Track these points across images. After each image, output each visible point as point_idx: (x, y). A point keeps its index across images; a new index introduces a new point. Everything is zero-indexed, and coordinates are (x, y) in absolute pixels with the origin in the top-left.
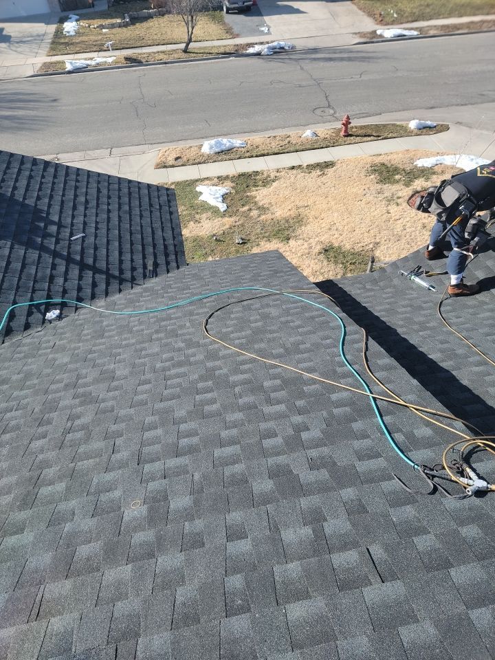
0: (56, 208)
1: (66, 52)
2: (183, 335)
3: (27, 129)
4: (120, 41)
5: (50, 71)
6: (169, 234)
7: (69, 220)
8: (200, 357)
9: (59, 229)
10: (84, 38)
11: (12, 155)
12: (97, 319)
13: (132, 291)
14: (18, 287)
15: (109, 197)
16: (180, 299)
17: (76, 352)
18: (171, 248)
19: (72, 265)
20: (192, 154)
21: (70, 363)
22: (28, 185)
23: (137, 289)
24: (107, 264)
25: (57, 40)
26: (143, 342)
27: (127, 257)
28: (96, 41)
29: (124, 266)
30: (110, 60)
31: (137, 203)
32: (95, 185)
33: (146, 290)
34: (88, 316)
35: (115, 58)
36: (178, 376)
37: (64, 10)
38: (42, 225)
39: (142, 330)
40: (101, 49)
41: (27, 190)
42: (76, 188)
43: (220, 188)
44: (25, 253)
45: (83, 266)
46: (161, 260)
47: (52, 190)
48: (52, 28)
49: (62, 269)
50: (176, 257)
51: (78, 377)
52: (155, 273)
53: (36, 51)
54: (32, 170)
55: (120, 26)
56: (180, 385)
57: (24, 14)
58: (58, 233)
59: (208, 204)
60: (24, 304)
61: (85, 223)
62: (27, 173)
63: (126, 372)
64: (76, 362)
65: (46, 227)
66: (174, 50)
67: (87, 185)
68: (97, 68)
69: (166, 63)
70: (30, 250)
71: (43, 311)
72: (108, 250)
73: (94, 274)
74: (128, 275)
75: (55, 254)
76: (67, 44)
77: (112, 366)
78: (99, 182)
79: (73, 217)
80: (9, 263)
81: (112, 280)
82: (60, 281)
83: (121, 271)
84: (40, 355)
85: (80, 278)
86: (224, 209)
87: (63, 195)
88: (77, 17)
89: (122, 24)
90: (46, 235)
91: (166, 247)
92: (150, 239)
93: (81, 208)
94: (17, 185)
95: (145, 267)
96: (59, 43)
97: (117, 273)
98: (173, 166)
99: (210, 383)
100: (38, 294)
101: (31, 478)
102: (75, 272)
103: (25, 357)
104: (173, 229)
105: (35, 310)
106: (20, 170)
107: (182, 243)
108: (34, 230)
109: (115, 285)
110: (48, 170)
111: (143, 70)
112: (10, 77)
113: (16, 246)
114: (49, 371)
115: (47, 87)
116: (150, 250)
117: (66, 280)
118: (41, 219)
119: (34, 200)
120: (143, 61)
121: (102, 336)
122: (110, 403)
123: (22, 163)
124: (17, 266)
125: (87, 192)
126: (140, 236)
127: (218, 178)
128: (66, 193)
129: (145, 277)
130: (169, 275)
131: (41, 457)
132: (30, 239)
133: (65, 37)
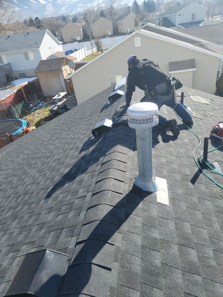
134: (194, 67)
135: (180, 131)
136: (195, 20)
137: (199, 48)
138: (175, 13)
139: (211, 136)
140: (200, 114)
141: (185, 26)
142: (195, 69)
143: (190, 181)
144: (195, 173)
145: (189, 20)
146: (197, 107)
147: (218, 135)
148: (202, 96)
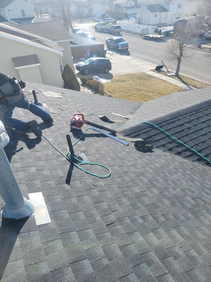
134: (38, 62)
135: (42, 131)
136: (26, 17)
137: (37, 44)
138: (3, 7)
139: (71, 129)
140: (56, 108)
141: (17, 21)
142: (39, 64)
143: (65, 182)
144: (67, 171)
145: (20, 16)
146: (51, 102)
147: (77, 127)
148: (53, 91)
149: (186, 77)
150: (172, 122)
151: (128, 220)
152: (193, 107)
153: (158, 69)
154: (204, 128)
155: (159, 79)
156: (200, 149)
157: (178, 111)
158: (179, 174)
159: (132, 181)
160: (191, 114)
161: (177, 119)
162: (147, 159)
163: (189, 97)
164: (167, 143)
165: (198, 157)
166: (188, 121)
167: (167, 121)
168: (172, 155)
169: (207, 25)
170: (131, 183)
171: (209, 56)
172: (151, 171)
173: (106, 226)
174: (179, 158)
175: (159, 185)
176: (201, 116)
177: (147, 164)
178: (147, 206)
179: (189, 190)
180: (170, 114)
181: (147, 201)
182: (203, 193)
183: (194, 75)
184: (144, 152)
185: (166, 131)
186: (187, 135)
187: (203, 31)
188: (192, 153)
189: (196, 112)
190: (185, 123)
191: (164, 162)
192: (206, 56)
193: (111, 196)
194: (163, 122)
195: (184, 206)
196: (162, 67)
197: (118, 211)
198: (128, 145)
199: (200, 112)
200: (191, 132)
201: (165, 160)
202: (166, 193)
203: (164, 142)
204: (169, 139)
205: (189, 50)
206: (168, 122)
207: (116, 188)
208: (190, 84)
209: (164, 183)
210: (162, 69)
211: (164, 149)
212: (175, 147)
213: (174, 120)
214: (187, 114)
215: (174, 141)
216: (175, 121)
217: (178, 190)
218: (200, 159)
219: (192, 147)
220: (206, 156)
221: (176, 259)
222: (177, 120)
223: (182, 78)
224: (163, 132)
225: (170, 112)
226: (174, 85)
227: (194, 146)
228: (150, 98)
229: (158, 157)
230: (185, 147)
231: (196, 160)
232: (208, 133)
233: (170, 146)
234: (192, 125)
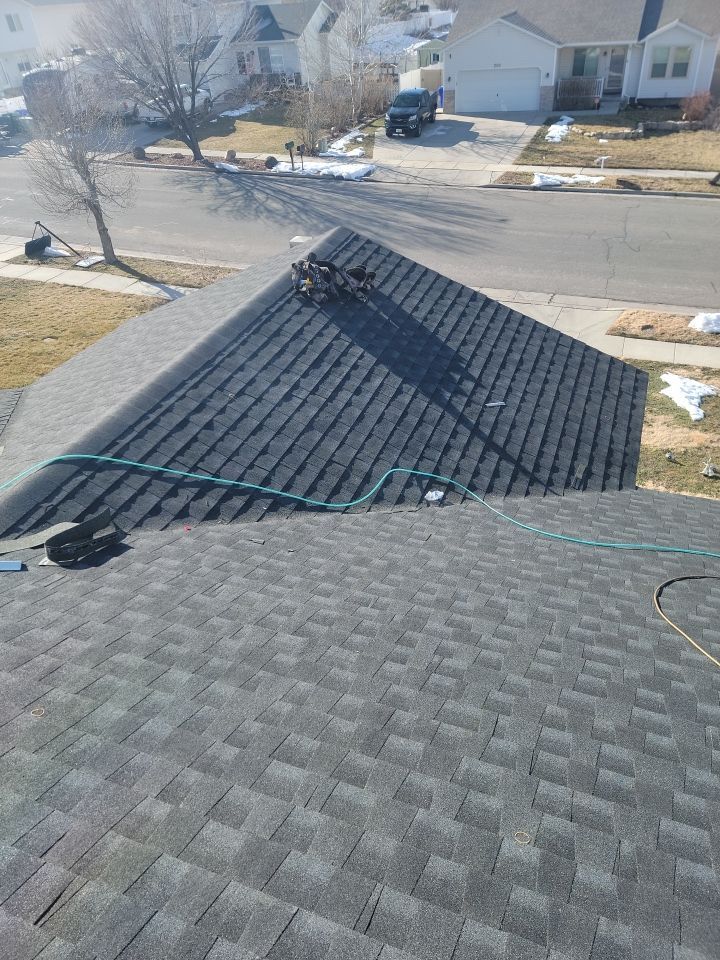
0: (481, 360)
1: (540, 163)
2: (620, 596)
3: (455, 249)
4: (619, 157)
5: (511, 183)
6: (621, 435)
7: (492, 380)
8: (646, 644)
9: (475, 388)
10: (571, 148)
11: (451, 282)
12: (490, 522)
13: (544, 500)
14: (406, 447)
15: (552, 363)
16: (618, 537)
17: (456, 558)
18: (618, 456)
19: (476, 439)
20: (671, 326)
21: (447, 571)
22: (457, 324)
23: (552, 500)
24: (522, 451)
25: (534, 146)
26: (553, 583)
27: (551, 450)
28: (585, 153)
29: (542, 461)
30: (595, 180)
31: (588, 379)
32: (539, 342)
33: (565, 505)
34: (478, 513)
35: (603, 178)
36: (603, 659)
37: (557, 109)
38: (457, 377)
39: (554, 564)
40: (588, 163)
41: (454, 329)
42: (514, 340)
43: (702, 385)
44: (427, 407)
45: (490, 445)
46: (599, 469)
47: (483, 336)
48: (533, 130)
49: (463, 439)
50: (622, 471)
51: (456, 597)
52: (583, 485)
53: (502, 156)
54: (467, 306)
55: (626, 137)
56: (606, 676)
57: (504, 108)
58: (473, 392)
59: (673, 404)
60: (406, 471)
61: (510, 389)
62: (461, 309)
63: (524, 617)
64: (455, 572)
65: (461, 381)
66: (696, 179)
67: (529, 339)
68: (575, 189)
69: (676, 195)
70: (434, 406)
71: (424, 487)
72: (528, 432)
73: (500, 459)
74: (544, 475)
75: (461, 419)
76: (545, 152)
77: (503, 600)
78: (545, 340)
79: (498, 377)
80: (405, 414)
81: (521, 476)
82: (456, 455)
83: (537, 467)
84: (409, 545)
85: (482, 459)
86: (698, 417)
87: (495, 346)
88: (572, 120)
89: (631, 135)
90: (458, 392)
91: (611, 451)
92: (591, 435)
93: (511, 368)
94: (446, 320)
95: (572, 471)
96: (537, 150)
97: (530, 468)
98: (636, 337)
99: (660, 697)
100: (426, 463)
101: (380, 714)
102: (477, 448)
103: (392, 539)
104: (629, 430)
105: (415, 483)
106: (454, 303)
107: (637, 453)
108: (446, 381)
109: (522, 483)
110: (487, 309)
111: (639, 199)
112: (459, 183)
113: (420, 395)
114: (418, 570)
115: (501, 203)
116: (586, 449)
117: (463, 456)
118: (459, 370)
119: (458, 344)
120: (644, 187)
121: (493, 550)
122: (495, 656)
123: (459, 295)
124: (413, 419)
125: (525, 349)
126: (577, 427)
127: (704, 369)
128: (499, 344)
129: (567, 485)
130: (604, 494)
131: (395, 688)
132: (438, 390)
133: (547, 143)
149: (145, 260)
150: (150, 426)
151: (116, 842)
152: (193, 357)
153: (37, 251)
154: (250, 409)
155: (54, 286)
156: (265, 474)
157: (152, 384)
158: (235, 579)
159: (85, 691)
160: (196, 380)
161: (160, 411)
162: (118, 584)
163: (173, 327)
164: (163, 499)
165: (270, 501)
166: (194, 405)
167: (131, 428)
168: (193, 529)
169: (131, 82)
170: (86, 702)
171: (181, 182)
172: (142, 617)
173: (36, 923)
174: (217, 530)
175: (183, 650)
176: (226, 375)
177: (123, 600)
178: (167, 744)
179: (278, 610)
180: (131, 401)
181: (160, 727)
182: (317, 598)
183: (164, 249)
184: (97, 565)
185: (142, 461)
186: (212, 449)
187: (130, 104)
188: (248, 496)
189: (208, 370)
190: (190, 414)
191: (177, 563)
192: (175, 181)
193: (19, 799)
194: (122, 436)
195: (279, 671)
196: (45, 242)
197: (68, 834)
198: (24, 568)
199: (218, 366)
200: (220, 435)
201: (177, 556)
202: (215, 662)
203: (150, 500)
204: (164, 483)
205: (113, 171)
206: (138, 429)
207: (28, 757)
208: (166, 278)
209: (196, 632)
210: (48, 249)
211: (161, 520)
212: (193, 499)
213: (153, 417)
214: (183, 384)
215: (180, 484)
216: (158, 419)
217: (248, 629)
218: (277, 505)
219: (240, 479)
220: (286, 488)
221: (304, 850)
222: (163, 414)
223: (132, 265)
224: (133, 470)
225: (131, 396)
226: (118, 294)
227: (245, 472)
228: (55, 359)
229: (151, 557)
230: (220, 486)
231: (267, 511)
232: (265, 419)
233: (177, 503)
234: (214, 413)
